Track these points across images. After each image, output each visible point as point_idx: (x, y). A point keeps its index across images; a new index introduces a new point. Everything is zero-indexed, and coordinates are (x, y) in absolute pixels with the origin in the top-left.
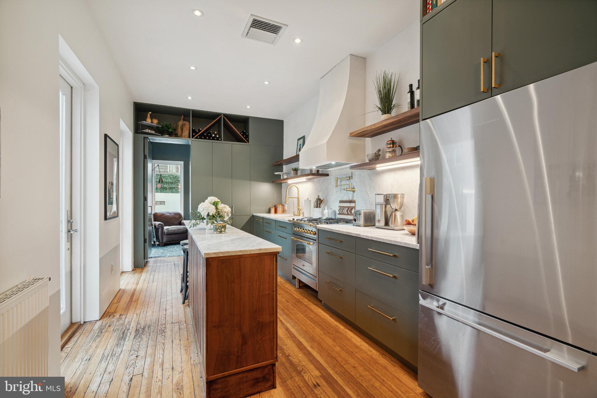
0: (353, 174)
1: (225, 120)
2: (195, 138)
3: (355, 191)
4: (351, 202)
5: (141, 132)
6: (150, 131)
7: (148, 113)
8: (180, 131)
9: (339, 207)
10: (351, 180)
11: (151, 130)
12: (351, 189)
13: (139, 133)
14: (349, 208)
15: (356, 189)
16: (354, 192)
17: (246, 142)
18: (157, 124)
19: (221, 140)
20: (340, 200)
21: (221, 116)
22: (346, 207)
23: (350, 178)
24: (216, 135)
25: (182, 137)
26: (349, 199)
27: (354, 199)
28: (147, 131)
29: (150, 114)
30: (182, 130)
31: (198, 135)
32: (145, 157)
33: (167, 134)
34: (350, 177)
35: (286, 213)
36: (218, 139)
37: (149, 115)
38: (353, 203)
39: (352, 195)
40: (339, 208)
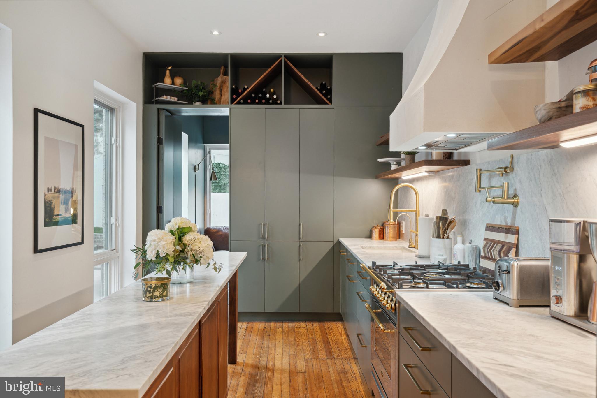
0: (515, 160)
1: (289, 65)
2: (236, 104)
3: (518, 203)
4: (508, 230)
5: (156, 100)
6: (168, 98)
7: (167, 69)
8: (219, 93)
9: (485, 239)
10: (511, 176)
11: (171, 96)
12: (508, 198)
13: (152, 103)
14: (503, 247)
15: (521, 199)
16: (515, 205)
17: (326, 104)
18: (180, 85)
19: (281, 103)
20: (488, 223)
21: (280, 59)
22: (499, 242)
23: (507, 170)
24: (272, 95)
25: (220, 104)
26: (506, 222)
27: (516, 225)
28: (165, 98)
29: (169, 70)
30: (221, 91)
31: (240, 97)
32: (160, 141)
33: (198, 99)
34: (506, 168)
35: (403, 239)
36: (275, 102)
37: (168, 72)
38: (513, 233)
39: (511, 214)
40: (485, 242)
